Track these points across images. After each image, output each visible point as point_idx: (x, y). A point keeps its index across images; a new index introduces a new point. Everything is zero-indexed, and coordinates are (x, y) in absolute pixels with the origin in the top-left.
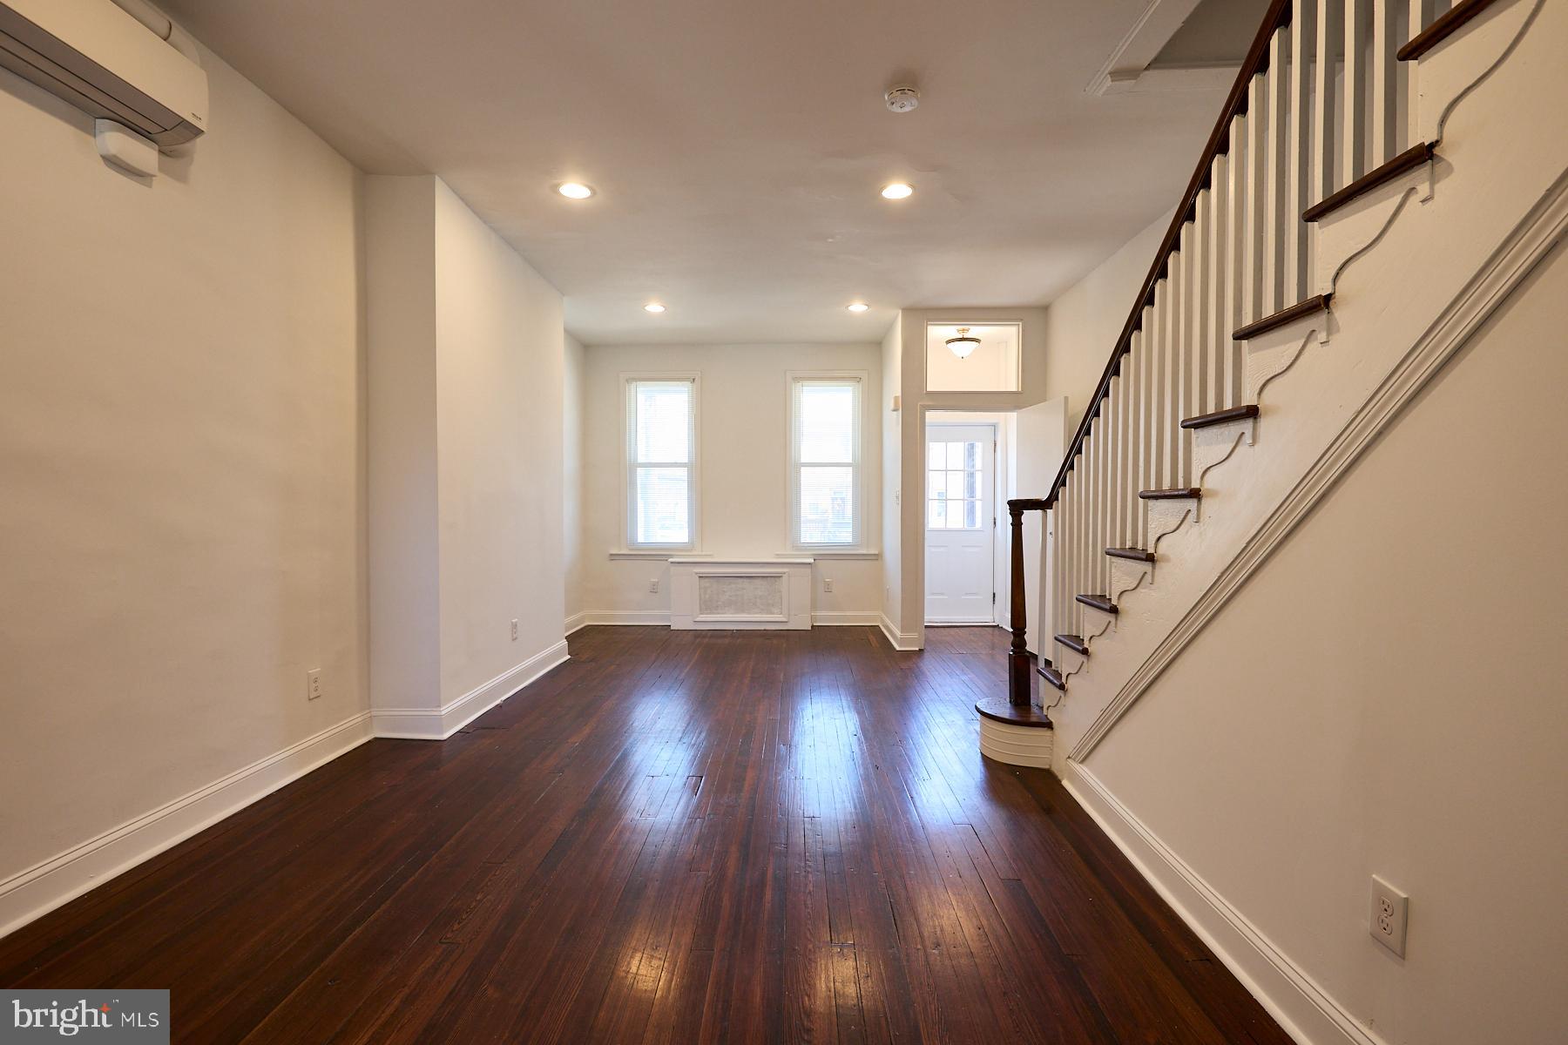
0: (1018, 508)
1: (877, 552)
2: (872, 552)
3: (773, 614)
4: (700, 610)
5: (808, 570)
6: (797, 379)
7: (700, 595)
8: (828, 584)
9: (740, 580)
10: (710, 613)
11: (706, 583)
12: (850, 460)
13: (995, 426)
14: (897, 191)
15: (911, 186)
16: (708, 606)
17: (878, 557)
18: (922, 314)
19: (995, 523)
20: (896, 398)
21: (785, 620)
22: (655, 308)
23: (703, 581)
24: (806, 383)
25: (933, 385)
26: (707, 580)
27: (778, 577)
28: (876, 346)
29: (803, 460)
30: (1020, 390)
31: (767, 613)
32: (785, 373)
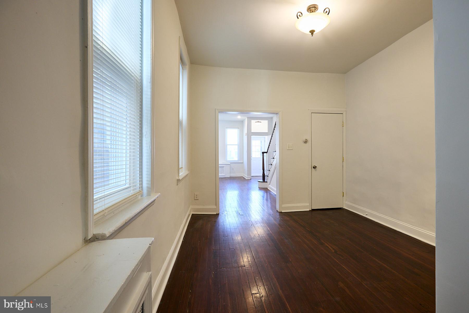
0: (263, 153)
3: (222, 174)
5: (229, 166)
8: (233, 168)
12: (237, 144)
17: (242, 163)
18: (250, 118)
20: (246, 133)
21: (225, 175)
25: (252, 131)
27: (223, 167)
28: (242, 122)
29: (228, 144)
30: (268, 132)
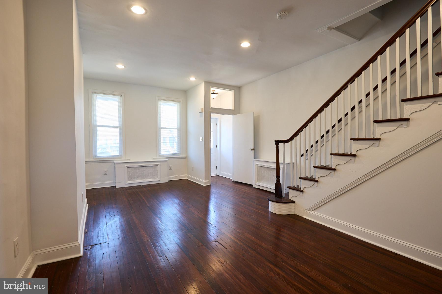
1: (185, 156)
2: (184, 156)
3: (155, 178)
4: (128, 179)
5: (166, 163)
6: (159, 100)
7: (128, 174)
8: (171, 167)
9: (143, 168)
10: (132, 180)
11: (130, 170)
12: (176, 127)
13: (216, 119)
14: (245, 44)
15: (251, 43)
16: (131, 177)
17: (186, 158)
18: (209, 84)
19: (216, 147)
20: (202, 109)
21: (159, 180)
22: (120, 66)
23: (129, 169)
24: (163, 101)
25: (213, 106)
26: (130, 169)
27: (156, 166)
28: (185, 92)
29: (161, 127)
30: (234, 109)
31: (153, 178)
32: (156, 97)
